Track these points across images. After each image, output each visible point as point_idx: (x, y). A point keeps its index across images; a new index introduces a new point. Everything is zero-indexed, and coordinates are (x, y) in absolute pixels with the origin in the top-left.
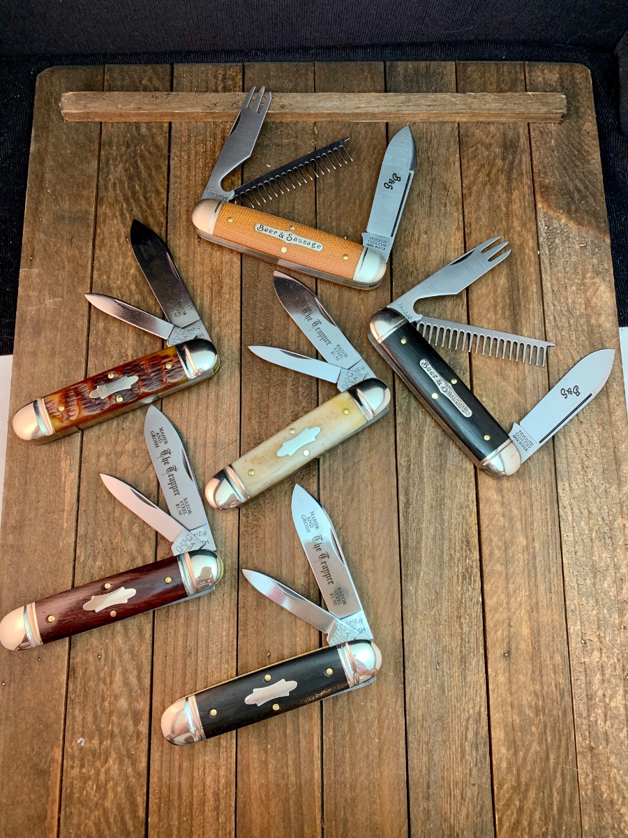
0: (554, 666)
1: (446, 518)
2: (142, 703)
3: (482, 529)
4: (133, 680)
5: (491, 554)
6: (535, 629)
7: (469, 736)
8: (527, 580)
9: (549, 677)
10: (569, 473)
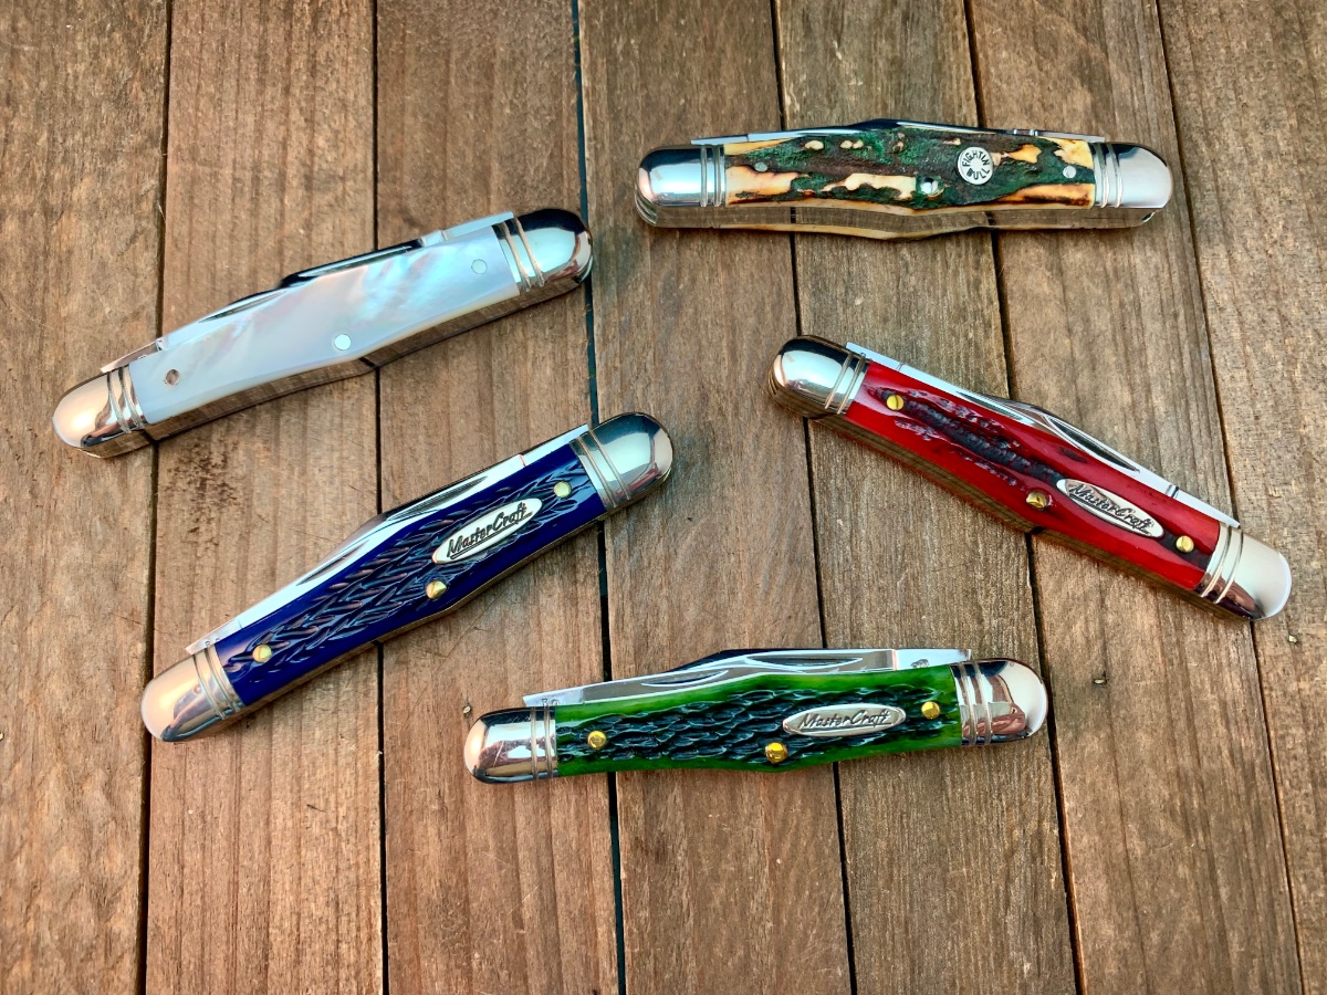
0: (1223, 704)
1: (924, 344)
2: (119, 858)
3: (1018, 367)
4: (94, 796)
6: (1170, 615)
7: (1013, 898)
9: (1216, 735)
10: (1224, 224)
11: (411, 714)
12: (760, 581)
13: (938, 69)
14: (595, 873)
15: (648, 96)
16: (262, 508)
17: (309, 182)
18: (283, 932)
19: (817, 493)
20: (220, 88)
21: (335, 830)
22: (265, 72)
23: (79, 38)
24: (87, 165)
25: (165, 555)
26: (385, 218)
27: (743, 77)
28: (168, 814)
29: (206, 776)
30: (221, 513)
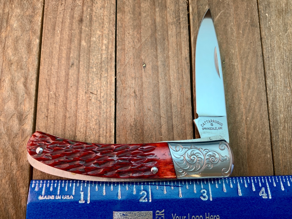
11: (126, 66)
12: (241, 31)
18: (81, 133)
21: (100, 101)
28: (44, 93)
29: (57, 81)
30: (65, 3)
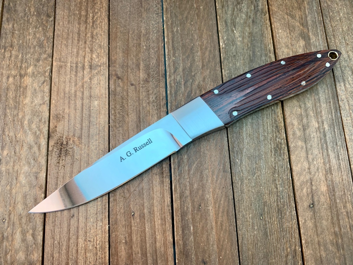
0: (347, 213)
2: (36, 255)
3: (286, 117)
4: (29, 237)
5: (294, 134)
6: (331, 187)
8: (321, 151)
9: (345, 221)
10: (343, 77)
11: (117, 215)
12: (215, 177)
13: (262, 35)
14: (169, 261)
15: (183, 43)
16: (77, 157)
17: (91, 67)
19: (231, 152)
20: (67, 42)
21: (96, 248)
22: (80, 38)
23: (30, 29)
24: (32, 63)
25: (50, 169)
26: (111, 77)
27: (209, 38)
28: (49, 243)
29: (60, 232)
30: (66, 158)
